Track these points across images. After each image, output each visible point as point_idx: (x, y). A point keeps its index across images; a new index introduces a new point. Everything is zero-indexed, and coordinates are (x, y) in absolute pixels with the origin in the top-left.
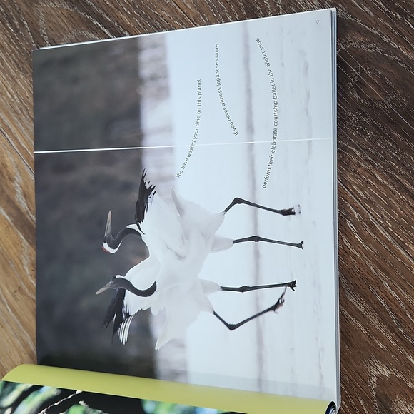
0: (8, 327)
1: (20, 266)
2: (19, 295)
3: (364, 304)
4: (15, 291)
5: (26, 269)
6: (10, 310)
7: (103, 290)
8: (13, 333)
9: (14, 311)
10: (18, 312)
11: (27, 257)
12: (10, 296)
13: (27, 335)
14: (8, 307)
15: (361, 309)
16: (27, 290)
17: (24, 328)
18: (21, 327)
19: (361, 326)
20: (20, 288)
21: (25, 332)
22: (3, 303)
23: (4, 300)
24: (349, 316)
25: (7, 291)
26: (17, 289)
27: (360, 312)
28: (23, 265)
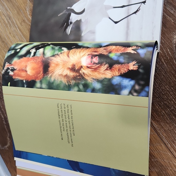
0: (17, 37)
1: (25, 11)
2: (23, 24)
3: (174, 10)
4: (22, 22)
5: (28, 12)
6: (18, 30)
7: (61, 14)
8: (18, 39)
9: (20, 30)
10: (22, 30)
11: (29, 8)
12: (19, 24)
13: (25, 39)
14: (18, 29)
15: (172, 12)
16: (27, 21)
17: (24, 37)
18: (23, 36)
19: (171, 19)
20: (24, 20)
21: (24, 38)
22: (16, 27)
23: (16, 26)
24: (167, 16)
25: (18, 22)
26: (22, 21)
27: (172, 13)
28: (26, 10)
